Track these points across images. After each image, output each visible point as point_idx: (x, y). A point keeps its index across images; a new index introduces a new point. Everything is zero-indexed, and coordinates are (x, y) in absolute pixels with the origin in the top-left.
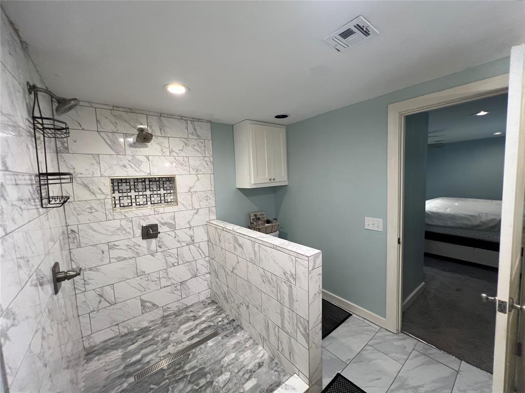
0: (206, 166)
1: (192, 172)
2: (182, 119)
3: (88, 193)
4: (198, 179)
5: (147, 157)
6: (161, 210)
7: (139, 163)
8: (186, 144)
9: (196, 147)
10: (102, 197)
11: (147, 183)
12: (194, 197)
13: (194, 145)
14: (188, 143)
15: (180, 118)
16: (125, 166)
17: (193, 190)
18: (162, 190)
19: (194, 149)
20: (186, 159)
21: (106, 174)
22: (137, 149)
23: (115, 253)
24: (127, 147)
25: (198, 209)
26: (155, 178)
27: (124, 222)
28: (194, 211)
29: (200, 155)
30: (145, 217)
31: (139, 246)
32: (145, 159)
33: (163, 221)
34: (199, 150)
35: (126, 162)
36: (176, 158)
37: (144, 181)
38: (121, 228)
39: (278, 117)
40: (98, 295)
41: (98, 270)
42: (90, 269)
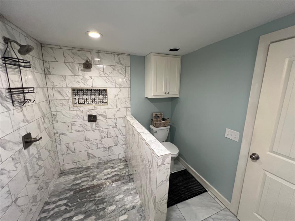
0: (126, 83)
1: (117, 86)
2: (112, 54)
3: (60, 96)
4: (121, 91)
5: (91, 77)
6: (99, 107)
7: (86, 81)
8: (114, 69)
9: (120, 71)
10: (67, 98)
11: (93, 91)
12: (118, 100)
13: (119, 70)
14: (115, 68)
15: (110, 53)
16: (79, 82)
17: (117, 97)
18: (101, 95)
19: (119, 72)
20: (113, 78)
21: (69, 86)
22: (85, 72)
23: (74, 128)
24: (80, 71)
25: (120, 108)
26: (97, 89)
27: (79, 112)
28: (118, 109)
29: (122, 76)
30: (89, 110)
31: (87, 125)
32: (89, 78)
33: (99, 113)
34: (122, 73)
35: (79, 80)
36: (108, 77)
37: (91, 90)
38: (77, 115)
39: (171, 50)
40: (67, 147)
41: (66, 135)
42: (63, 134)
